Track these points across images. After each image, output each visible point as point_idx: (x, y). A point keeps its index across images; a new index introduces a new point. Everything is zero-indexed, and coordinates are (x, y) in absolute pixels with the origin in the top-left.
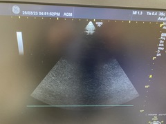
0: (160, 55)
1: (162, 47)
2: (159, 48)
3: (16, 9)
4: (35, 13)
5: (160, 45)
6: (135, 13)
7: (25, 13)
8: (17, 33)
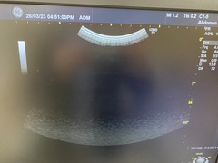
0: (202, 68)
1: (204, 58)
2: (201, 60)
3: (17, 11)
4: (43, 17)
5: (202, 56)
6: (169, 15)
7: (29, 16)
8: (19, 42)
